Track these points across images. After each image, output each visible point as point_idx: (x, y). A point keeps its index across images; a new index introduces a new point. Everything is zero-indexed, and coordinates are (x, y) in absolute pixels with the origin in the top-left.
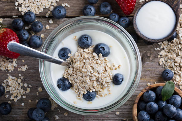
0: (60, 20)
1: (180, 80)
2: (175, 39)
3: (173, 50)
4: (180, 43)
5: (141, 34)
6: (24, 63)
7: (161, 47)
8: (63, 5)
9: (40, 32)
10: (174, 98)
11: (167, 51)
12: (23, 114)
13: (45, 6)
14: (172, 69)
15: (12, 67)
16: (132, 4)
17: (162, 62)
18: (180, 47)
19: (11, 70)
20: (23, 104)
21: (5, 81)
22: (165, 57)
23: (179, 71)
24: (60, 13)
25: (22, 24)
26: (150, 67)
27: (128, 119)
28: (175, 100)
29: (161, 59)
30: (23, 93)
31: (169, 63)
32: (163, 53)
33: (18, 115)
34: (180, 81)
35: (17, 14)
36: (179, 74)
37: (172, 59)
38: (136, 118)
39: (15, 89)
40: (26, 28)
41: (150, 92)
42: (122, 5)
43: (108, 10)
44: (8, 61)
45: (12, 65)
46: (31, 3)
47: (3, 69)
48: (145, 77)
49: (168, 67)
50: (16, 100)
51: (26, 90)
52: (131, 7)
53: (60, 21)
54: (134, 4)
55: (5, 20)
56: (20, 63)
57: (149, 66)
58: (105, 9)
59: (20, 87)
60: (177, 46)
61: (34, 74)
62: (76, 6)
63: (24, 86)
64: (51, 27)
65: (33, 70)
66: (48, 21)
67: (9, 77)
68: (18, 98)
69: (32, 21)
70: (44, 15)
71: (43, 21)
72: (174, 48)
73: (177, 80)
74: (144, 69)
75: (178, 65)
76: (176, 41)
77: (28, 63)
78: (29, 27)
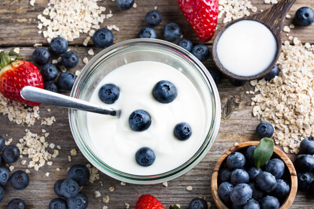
1: (284, 139)
2: (276, 77)
3: (274, 93)
4: (284, 83)
5: (223, 68)
6: (50, 114)
7: (256, 90)
8: (110, 28)
9: (75, 68)
10: (273, 163)
11: (265, 95)
12: (48, 189)
13: (83, 29)
14: (272, 121)
15: (32, 120)
16: (212, 24)
17: (258, 111)
18: (284, 89)
19: (31, 123)
20: (47, 174)
21: (21, 140)
22: (261, 104)
23: (282, 125)
24: (104, 38)
25: (47, 55)
26: (239, 119)
27: (205, 197)
28: (274, 166)
29: (256, 107)
30: (47, 157)
31: (268, 113)
32: (258, 98)
33: (39, 191)
35: (40, 41)
36: (283, 129)
37: (272, 108)
38: (216, 193)
39: (36, 152)
40: (54, 62)
41: (237, 154)
42: (196, 27)
43: (176, 35)
44: (27, 110)
45: (32, 116)
46: (61, 24)
47: (19, 122)
48: (231, 134)
49: (265, 119)
50: (37, 168)
51: (52, 154)
52: (210, 30)
54: (215, 24)
55: (23, 51)
56: (44, 113)
58: (172, 33)
59: (44, 148)
60: (279, 88)
61: (65, 130)
62: (129, 30)
63: (50, 148)
65: (63, 124)
66: (87, 52)
67: (27, 134)
68: (42, 164)
69: (62, 51)
70: (81, 43)
71: (78, 52)
72: (274, 91)
73: (279, 138)
74: (230, 122)
75: (280, 115)
76: (277, 79)
77: (57, 113)
78: (58, 60)
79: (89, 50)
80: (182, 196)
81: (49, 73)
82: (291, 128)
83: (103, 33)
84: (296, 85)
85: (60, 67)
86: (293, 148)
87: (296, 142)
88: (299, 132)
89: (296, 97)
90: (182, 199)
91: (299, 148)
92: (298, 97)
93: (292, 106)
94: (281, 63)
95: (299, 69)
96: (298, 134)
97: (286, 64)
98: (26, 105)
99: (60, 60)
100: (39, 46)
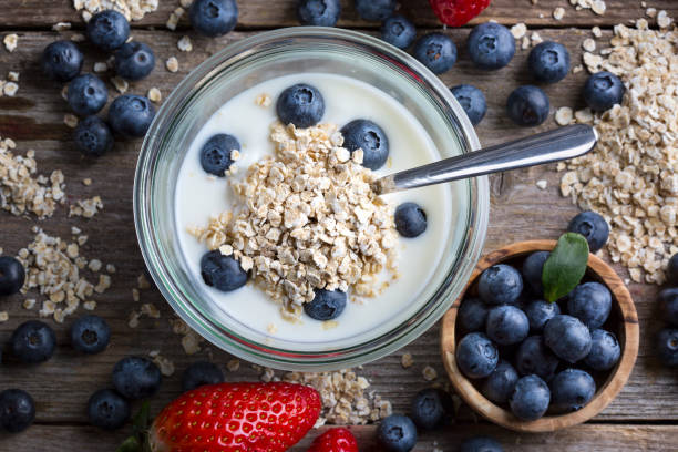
0: (216, 39)
1: (633, 249)
2: (616, 107)
3: (609, 143)
4: (634, 122)
6: (89, 190)
9: (148, 83)
10: (585, 296)
14: (605, 209)
15: (49, 204)
17: (572, 185)
18: (632, 136)
19: (45, 213)
21: (24, 252)
22: (580, 168)
23: (628, 218)
24: (217, 15)
26: (528, 204)
27: (447, 384)
28: (587, 302)
29: (567, 175)
30: (84, 292)
31: (595, 191)
34: (630, 253)
35: (66, 18)
36: (629, 228)
37: (605, 178)
38: (450, 357)
39: (59, 280)
40: (99, 67)
41: (503, 269)
43: (383, 7)
44: (36, 181)
45: (48, 195)
47: (17, 209)
48: (509, 237)
49: (590, 204)
50: (60, 316)
51: (96, 284)
53: (215, 44)
55: (25, 40)
56: (76, 188)
57: (524, 201)
58: (373, 3)
59: (77, 270)
60: (623, 132)
61: (124, 228)
63: (90, 270)
64: (186, 65)
65: (120, 214)
66: (176, 45)
67: (37, 239)
68: (71, 309)
69: (114, 44)
70: (162, 23)
71: (156, 44)
72: (612, 138)
73: (622, 249)
74: (507, 209)
75: (624, 195)
76: (619, 112)
77: (105, 188)
78: (109, 62)
79: (180, 38)
80: (396, 381)
81: (87, 99)
82: (647, 224)
83: (213, 3)
84: (663, 128)
85: (114, 81)
86: (652, 271)
87: (659, 257)
88: (667, 233)
89: (661, 156)
90: (395, 389)
91: (665, 272)
92: (666, 155)
93: (653, 175)
94: (626, 72)
95: (670, 89)
96: (663, 239)
97: (640, 76)
98: (34, 170)
99: (112, 62)
100: (65, 29)
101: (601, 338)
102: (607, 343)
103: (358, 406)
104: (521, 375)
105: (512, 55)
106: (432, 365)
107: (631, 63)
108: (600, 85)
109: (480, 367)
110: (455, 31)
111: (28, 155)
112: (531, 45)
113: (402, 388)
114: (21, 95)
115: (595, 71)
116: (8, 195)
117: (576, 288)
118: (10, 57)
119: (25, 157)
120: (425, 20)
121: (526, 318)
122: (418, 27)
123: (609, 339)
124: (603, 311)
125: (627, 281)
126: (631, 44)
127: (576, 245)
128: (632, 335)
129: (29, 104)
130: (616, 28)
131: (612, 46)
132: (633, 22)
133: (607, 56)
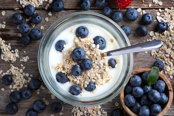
0: (58, 12)
1: (171, 70)
2: (166, 31)
3: (164, 41)
4: (170, 36)
6: (25, 54)
7: (153, 39)
9: (40, 25)
10: (158, 84)
14: (163, 59)
15: (15, 58)
17: (154, 53)
18: (170, 39)
19: (14, 61)
21: (8, 71)
23: (169, 62)
24: (59, 6)
25: (21, 18)
26: (142, 58)
28: (159, 86)
29: (153, 50)
31: (160, 54)
35: (18, 7)
36: (170, 64)
37: (163, 51)
38: (123, 101)
43: (103, 4)
44: (11, 52)
45: (14, 56)
47: (6, 59)
48: (138, 67)
49: (159, 58)
50: (18, 89)
51: (28, 80)
53: (58, 14)
55: (7, 13)
56: (22, 53)
57: (141, 57)
58: (100, 3)
59: (23, 76)
60: (168, 38)
61: (35, 64)
63: (26, 76)
64: (51, 19)
65: (34, 61)
66: (48, 14)
67: (11, 68)
68: (21, 86)
69: (31, 14)
70: (44, 8)
71: (42, 14)
72: (165, 40)
74: (137, 59)
75: (168, 56)
76: (166, 33)
77: (29, 54)
78: (30, 19)
79: (49, 12)
80: (108, 106)
81: (24, 29)
83: (58, 3)
85: (31, 24)
90: (108, 108)
94: (168, 22)
97: (172, 23)
98: (10, 49)
99: (31, 19)
100: (18, 10)
101: (163, 96)
102: (164, 97)
103: (98, 113)
104: (142, 106)
105: (138, 17)
106: (118, 102)
107: (170, 19)
108: (162, 25)
109: (131, 103)
110: (122, 10)
111: (9, 44)
112: (142, 14)
113: (110, 108)
114: (7, 28)
115: (160, 21)
116: (4, 56)
117: (156, 82)
118: (3, 18)
119: (8, 45)
120: (114, 7)
121: (143, 90)
122: (112, 9)
123: (165, 96)
124: (163, 88)
125: (169, 79)
126: (169, 14)
127: (156, 70)
128: (171, 94)
129: (9, 30)
130: (165, 9)
131: (164, 14)
132: (170, 7)
133: (163, 17)
